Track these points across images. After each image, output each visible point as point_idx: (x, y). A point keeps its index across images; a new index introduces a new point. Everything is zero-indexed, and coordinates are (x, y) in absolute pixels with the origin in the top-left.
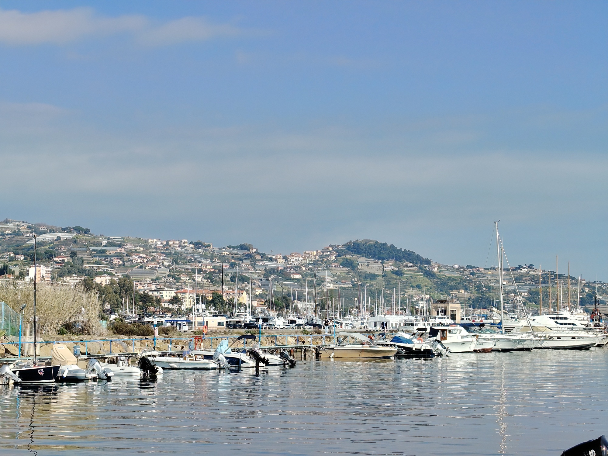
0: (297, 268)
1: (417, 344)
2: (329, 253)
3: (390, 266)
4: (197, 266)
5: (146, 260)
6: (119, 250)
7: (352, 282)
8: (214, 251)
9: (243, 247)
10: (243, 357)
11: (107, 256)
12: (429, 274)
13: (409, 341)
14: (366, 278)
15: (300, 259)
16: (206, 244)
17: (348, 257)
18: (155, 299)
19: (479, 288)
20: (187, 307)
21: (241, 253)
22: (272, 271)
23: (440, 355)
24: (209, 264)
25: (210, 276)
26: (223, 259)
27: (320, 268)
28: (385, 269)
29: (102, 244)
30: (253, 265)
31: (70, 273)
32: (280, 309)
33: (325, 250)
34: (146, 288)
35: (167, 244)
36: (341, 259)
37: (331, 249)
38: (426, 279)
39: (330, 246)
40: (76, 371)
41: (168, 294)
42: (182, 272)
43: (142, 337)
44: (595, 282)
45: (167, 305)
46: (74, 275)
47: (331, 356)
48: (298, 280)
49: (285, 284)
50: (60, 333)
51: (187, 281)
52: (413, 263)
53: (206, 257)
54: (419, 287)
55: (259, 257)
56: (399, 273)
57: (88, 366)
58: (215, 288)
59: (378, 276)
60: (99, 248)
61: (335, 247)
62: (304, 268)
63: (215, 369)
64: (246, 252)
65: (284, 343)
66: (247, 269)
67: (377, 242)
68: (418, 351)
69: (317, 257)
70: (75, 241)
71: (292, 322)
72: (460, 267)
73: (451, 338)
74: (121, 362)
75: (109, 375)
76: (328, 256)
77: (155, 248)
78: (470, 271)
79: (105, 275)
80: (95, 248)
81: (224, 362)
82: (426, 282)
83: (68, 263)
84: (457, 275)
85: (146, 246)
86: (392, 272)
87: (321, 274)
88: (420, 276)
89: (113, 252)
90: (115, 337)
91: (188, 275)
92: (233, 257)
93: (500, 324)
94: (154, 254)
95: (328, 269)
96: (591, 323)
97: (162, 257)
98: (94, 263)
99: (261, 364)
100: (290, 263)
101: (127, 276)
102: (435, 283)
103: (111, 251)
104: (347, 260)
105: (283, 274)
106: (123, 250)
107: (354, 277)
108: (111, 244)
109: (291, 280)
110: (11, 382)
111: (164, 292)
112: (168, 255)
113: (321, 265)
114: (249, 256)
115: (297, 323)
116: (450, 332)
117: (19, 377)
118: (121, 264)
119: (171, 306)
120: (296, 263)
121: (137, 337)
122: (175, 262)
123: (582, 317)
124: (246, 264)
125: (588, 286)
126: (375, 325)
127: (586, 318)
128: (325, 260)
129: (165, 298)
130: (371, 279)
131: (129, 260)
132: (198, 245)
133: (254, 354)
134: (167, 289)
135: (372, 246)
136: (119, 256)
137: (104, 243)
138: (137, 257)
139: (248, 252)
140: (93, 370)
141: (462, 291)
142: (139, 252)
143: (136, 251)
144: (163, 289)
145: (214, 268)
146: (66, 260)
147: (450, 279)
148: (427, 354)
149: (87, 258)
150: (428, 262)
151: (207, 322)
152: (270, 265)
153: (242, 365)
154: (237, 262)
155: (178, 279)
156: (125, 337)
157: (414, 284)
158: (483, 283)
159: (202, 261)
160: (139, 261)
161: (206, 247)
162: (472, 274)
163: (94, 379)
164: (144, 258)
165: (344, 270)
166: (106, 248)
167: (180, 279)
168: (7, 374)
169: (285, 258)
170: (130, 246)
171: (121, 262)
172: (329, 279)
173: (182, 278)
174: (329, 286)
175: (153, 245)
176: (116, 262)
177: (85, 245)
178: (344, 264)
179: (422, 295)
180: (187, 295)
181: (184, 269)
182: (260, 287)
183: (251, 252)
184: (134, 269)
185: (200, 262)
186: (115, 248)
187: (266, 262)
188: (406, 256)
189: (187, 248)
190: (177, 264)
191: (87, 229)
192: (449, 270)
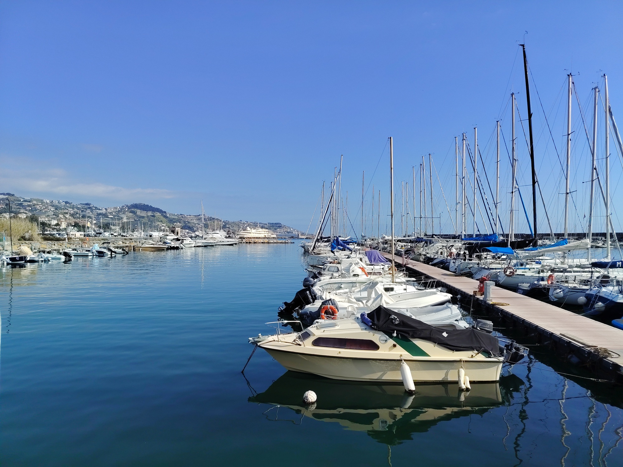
0: (111, 213)
2: (124, 208)
3: (150, 213)
4: (66, 211)
5: (42, 208)
6: (29, 203)
7: (134, 219)
8: (74, 205)
9: (87, 204)
10: (105, 250)
11: (24, 206)
12: (166, 217)
14: (140, 218)
15: (112, 210)
16: (70, 202)
17: (133, 209)
18: (48, 224)
19: (185, 222)
20: (63, 228)
21: (86, 206)
22: (100, 214)
23: (182, 248)
24: (72, 211)
25: (72, 215)
26: (78, 208)
27: (121, 213)
28: (148, 215)
29: (21, 201)
30: (92, 212)
31: (5, 212)
32: (104, 229)
33: (123, 206)
34: (43, 219)
35: (52, 201)
36: (130, 210)
37: (125, 206)
38: (164, 218)
39: (125, 205)
40: (34, 258)
41: (54, 222)
42: (59, 213)
44: (226, 221)
45: (53, 227)
46: (8, 213)
47: (140, 249)
48: (111, 218)
49: (106, 219)
51: (62, 217)
52: (159, 212)
53: (70, 208)
55: (95, 208)
56: (154, 216)
57: (39, 255)
58: (75, 220)
59: (145, 217)
60: (20, 202)
61: (127, 206)
62: (114, 213)
63: (91, 256)
64: (88, 206)
66: (89, 213)
67: (144, 204)
68: (174, 247)
69: (120, 209)
70: (7, 199)
71: (112, 234)
72: (177, 214)
73: (185, 242)
74: (54, 253)
75: (49, 259)
76: (124, 209)
77: (46, 203)
78: (181, 216)
79: (23, 214)
80: (18, 202)
81: (95, 253)
82: (164, 219)
83: (5, 208)
84: (176, 217)
85: (42, 202)
86: (151, 216)
87: (122, 216)
88: (162, 218)
89: (26, 204)
91: (62, 215)
92: (82, 208)
94: (46, 206)
95: (124, 214)
96: (227, 235)
97: (50, 207)
98: (17, 209)
99: (113, 253)
100: (108, 211)
101: (34, 214)
102: (168, 220)
104: (132, 210)
105: (105, 215)
106: (31, 204)
107: (135, 217)
108: (25, 201)
109: (108, 218)
110: (5, 263)
111: (52, 221)
112: (53, 206)
113: (121, 212)
114: (89, 208)
115: (114, 235)
116: (185, 240)
117: (10, 261)
118: (30, 210)
119: (55, 227)
120: (111, 211)
121: (56, 242)
122: (56, 209)
123: (223, 233)
124: (88, 211)
125: (224, 222)
126: (147, 236)
127: (225, 233)
128: (123, 210)
129: (52, 224)
130: (142, 218)
131: (34, 208)
132: (66, 203)
133: (110, 250)
134: (53, 220)
135: (142, 205)
136: (29, 206)
137: (22, 200)
138: (38, 207)
139: (89, 206)
140: (42, 257)
141: (178, 223)
142: (39, 205)
143: (37, 204)
144: (51, 220)
145: (74, 212)
146: (3, 207)
147: (173, 219)
148: (177, 248)
149: (14, 206)
150: (165, 212)
151: (75, 234)
152: (99, 212)
153: (105, 254)
154: (85, 210)
155: (58, 216)
156: (50, 242)
157: (160, 220)
158: (186, 221)
159: (69, 209)
160: (39, 208)
161: (70, 203)
162: (182, 217)
163: (42, 261)
164: (42, 207)
165: (131, 214)
166: (23, 202)
167: (59, 216)
168: (3, 259)
169: (106, 209)
170: (35, 202)
171: (30, 209)
172: (125, 218)
173: (60, 216)
174: (125, 220)
175: (45, 202)
176: (28, 208)
177: (12, 201)
178: (130, 212)
179: (163, 225)
180: (63, 223)
181: (61, 212)
182: (95, 220)
183: (90, 206)
184: (37, 212)
185: (68, 210)
186: (27, 203)
187: (97, 211)
188: (156, 210)
189: (61, 204)
190: (57, 210)
191: (13, 194)
192: (173, 215)
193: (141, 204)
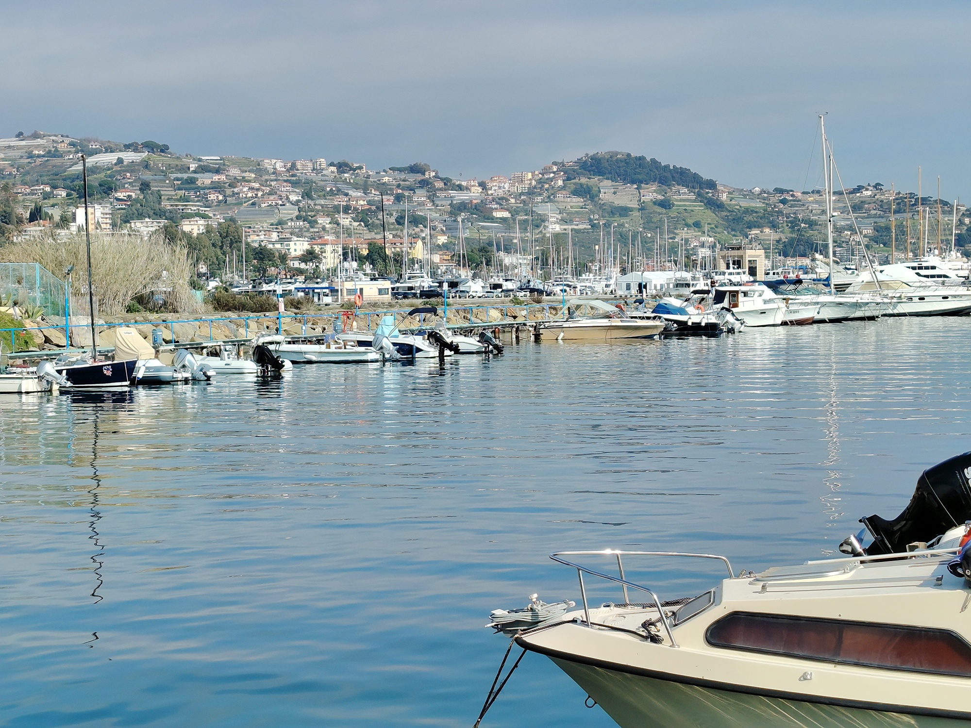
0: (501, 201)
1: (694, 316)
2: (552, 175)
3: (651, 193)
4: (342, 201)
5: (260, 194)
6: (216, 178)
7: (590, 220)
8: (368, 177)
9: (414, 169)
10: (418, 341)
11: (198, 189)
12: (715, 205)
13: (682, 311)
14: (612, 213)
15: (507, 186)
16: (355, 165)
17: (584, 180)
18: (277, 254)
19: (794, 224)
20: (328, 267)
21: (412, 178)
22: (462, 207)
23: (731, 331)
24: (360, 198)
25: (363, 217)
26: (384, 189)
27: (539, 199)
28: (643, 199)
29: (189, 168)
30: (432, 198)
31: (140, 216)
32: (476, 267)
33: (546, 171)
34: (262, 237)
35: (293, 166)
36: (571, 184)
37: (555, 169)
38: (708, 212)
39: (555, 163)
40: (159, 370)
41: (298, 247)
42: (318, 211)
43: (259, 314)
45: (296, 264)
46: (147, 220)
47: (560, 338)
48: (504, 220)
49: (483, 227)
50: (130, 310)
51: (328, 226)
52: (687, 187)
53: (356, 187)
54: (697, 225)
55: (442, 185)
56: (665, 204)
57: (175, 361)
58: (372, 235)
59: (631, 210)
60: (185, 176)
61: (562, 166)
62: (513, 201)
63: (376, 361)
64: (419, 177)
65: (485, 319)
66: (421, 204)
67: (629, 155)
69: (534, 183)
70: (146, 165)
71: (496, 286)
72: (763, 192)
73: (745, 304)
74: (226, 353)
75: (209, 374)
76: (551, 180)
77: (274, 173)
78: (778, 197)
79: (197, 218)
80: (179, 175)
81: (391, 351)
82: (708, 216)
83: (137, 200)
84: (758, 204)
85: (260, 171)
86: (655, 203)
87: (541, 209)
88: (699, 208)
89: (208, 182)
90: (218, 315)
91: (328, 216)
92: (398, 186)
93: (828, 279)
94: (273, 183)
95: (551, 201)
97: (286, 188)
98: (179, 200)
99: (447, 352)
100: (490, 192)
101: (232, 220)
102: (724, 219)
103: (205, 180)
104: (581, 185)
105: (480, 211)
106: (223, 177)
107: (594, 213)
108: (204, 169)
109: (493, 219)
110: (56, 387)
111: (292, 244)
112: (295, 184)
113: (540, 195)
114: (424, 184)
115: (504, 288)
116: (745, 294)
117: (68, 380)
118: (222, 201)
119: (303, 266)
120: (500, 193)
121: (252, 315)
122: (307, 195)
123: (959, 264)
124: (421, 196)
126: (628, 287)
127: (965, 265)
128: (547, 186)
129: (293, 254)
130: (621, 215)
131: (233, 194)
132: (342, 167)
133: (435, 338)
134: (296, 239)
135: (622, 161)
136: (217, 187)
137: (193, 167)
138: (245, 189)
139: (423, 178)
140: (184, 366)
141: (767, 230)
142: (249, 181)
143: (244, 179)
144: (289, 240)
145: (369, 204)
146: (133, 195)
147: (747, 211)
148: (711, 331)
149: (167, 192)
150: (712, 185)
151: (361, 290)
152: (460, 197)
153: (417, 355)
154: (406, 194)
155: (313, 223)
156: (233, 315)
157: (690, 221)
158: (800, 217)
159: (350, 192)
160: (250, 195)
161: (355, 170)
162: (783, 202)
163: (186, 381)
164: (258, 190)
165: (578, 201)
166: (195, 175)
167: (316, 222)
168: (48, 374)
169: (482, 185)
170: (234, 172)
171: (221, 198)
172: (553, 217)
173: (320, 221)
174: (554, 227)
175: (270, 168)
176: (212, 197)
177: (162, 171)
178: (577, 192)
179: (703, 239)
180: (329, 248)
181: (322, 206)
182: (443, 232)
183: (427, 176)
184: (242, 208)
185: (347, 195)
186: (210, 174)
187: (452, 193)
188: (677, 176)
189: (324, 172)
190: (311, 198)
191: (164, 145)
192: (745, 196)
193: (617, 153)
